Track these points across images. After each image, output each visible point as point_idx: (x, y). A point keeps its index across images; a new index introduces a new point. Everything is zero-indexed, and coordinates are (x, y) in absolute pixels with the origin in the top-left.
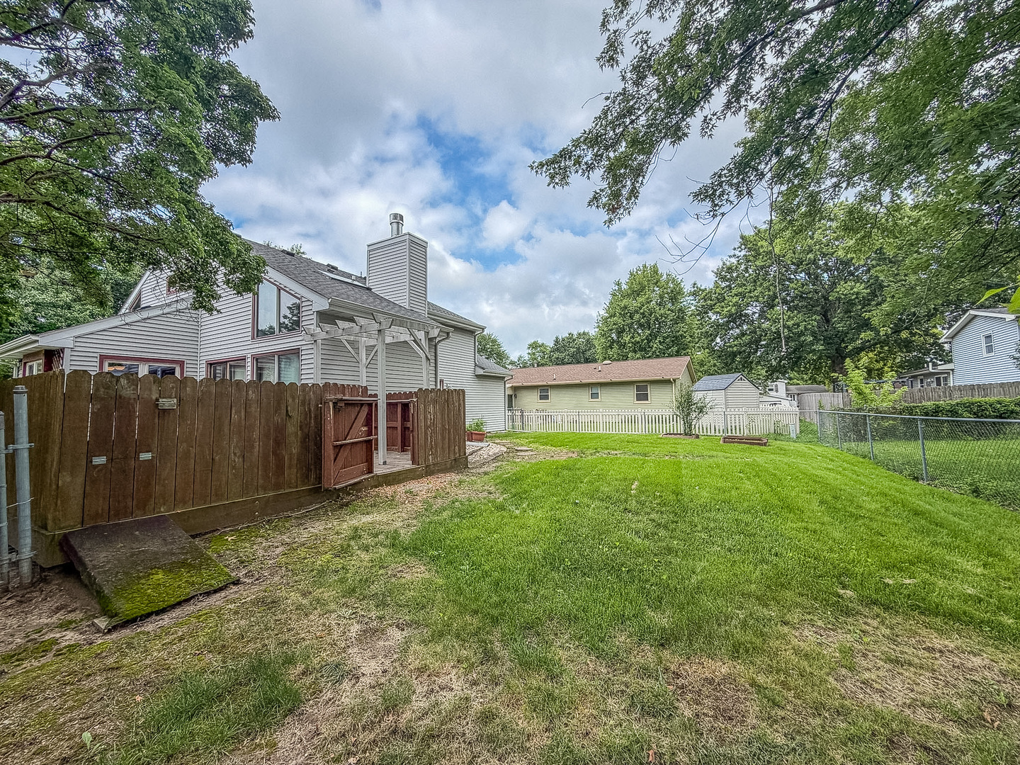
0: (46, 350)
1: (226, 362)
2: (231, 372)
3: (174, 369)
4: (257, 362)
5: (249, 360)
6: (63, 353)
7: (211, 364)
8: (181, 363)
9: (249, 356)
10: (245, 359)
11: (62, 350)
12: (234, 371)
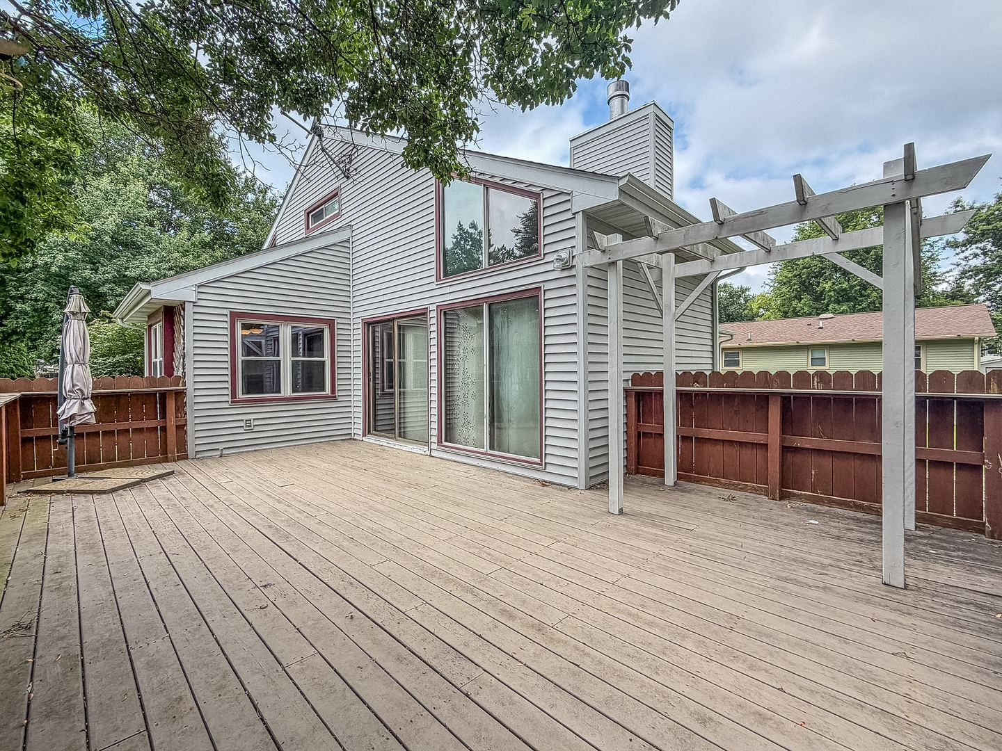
0: (166, 307)
1: (394, 319)
2: (399, 334)
3: (322, 331)
4: (446, 319)
5: (434, 314)
6: (184, 309)
7: (369, 324)
8: (331, 323)
9: (434, 307)
10: (425, 314)
11: (183, 304)
12: (404, 334)
